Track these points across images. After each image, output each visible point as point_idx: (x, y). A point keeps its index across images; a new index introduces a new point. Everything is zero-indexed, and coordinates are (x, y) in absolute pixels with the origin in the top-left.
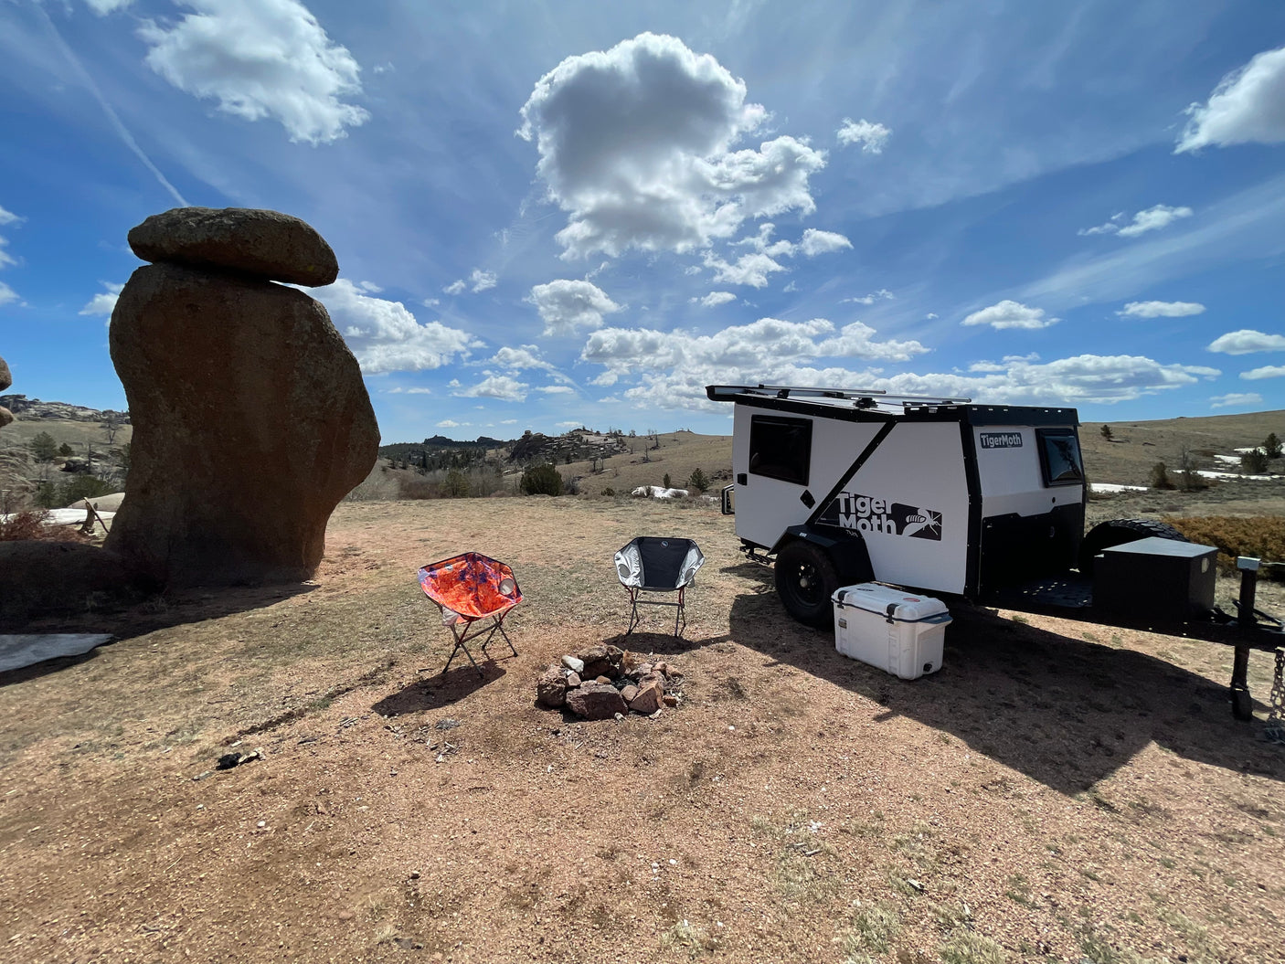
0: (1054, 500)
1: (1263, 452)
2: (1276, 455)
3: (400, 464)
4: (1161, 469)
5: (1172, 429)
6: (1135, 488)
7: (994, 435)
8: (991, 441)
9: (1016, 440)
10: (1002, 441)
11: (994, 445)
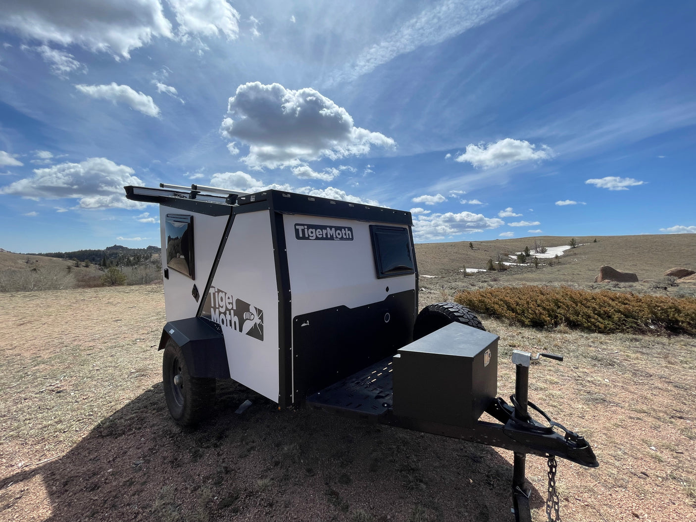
0: (387, 289)
1: (524, 254)
2: (528, 255)
3: (83, 264)
4: (491, 261)
5: (494, 244)
6: (482, 270)
7: (316, 227)
8: (312, 233)
9: (345, 234)
10: (326, 234)
11: (314, 238)
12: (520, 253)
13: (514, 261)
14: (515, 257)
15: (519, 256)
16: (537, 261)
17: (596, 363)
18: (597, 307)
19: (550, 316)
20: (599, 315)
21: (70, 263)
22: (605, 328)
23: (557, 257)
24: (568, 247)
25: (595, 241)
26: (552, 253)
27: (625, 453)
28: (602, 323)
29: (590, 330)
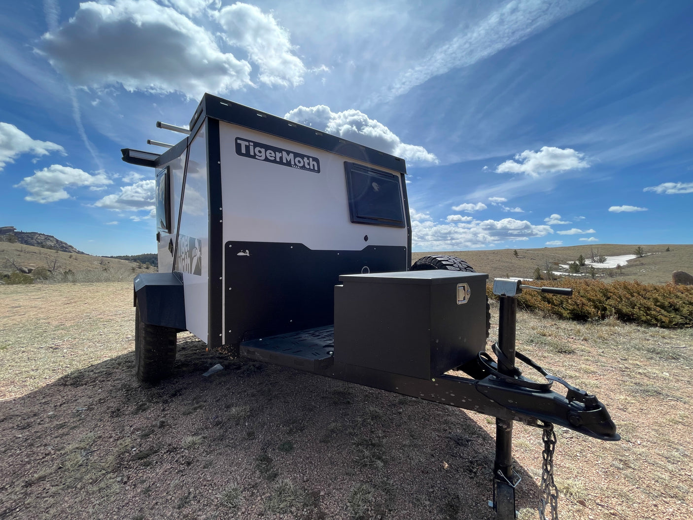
0: (366, 238)
1: (577, 263)
2: (583, 265)
3: (145, 266)
4: (538, 270)
5: (542, 252)
6: (528, 280)
7: (267, 148)
8: (260, 152)
9: (309, 164)
10: (281, 158)
11: (263, 158)
12: (573, 262)
13: (566, 271)
14: (567, 267)
15: (571, 265)
16: (593, 271)
17: (654, 356)
18: (659, 298)
19: (596, 307)
20: (662, 307)
21: (135, 265)
22: (670, 322)
23: (619, 267)
24: (633, 257)
25: (668, 250)
26: (612, 263)
27: (685, 456)
28: (666, 316)
29: (648, 324)
